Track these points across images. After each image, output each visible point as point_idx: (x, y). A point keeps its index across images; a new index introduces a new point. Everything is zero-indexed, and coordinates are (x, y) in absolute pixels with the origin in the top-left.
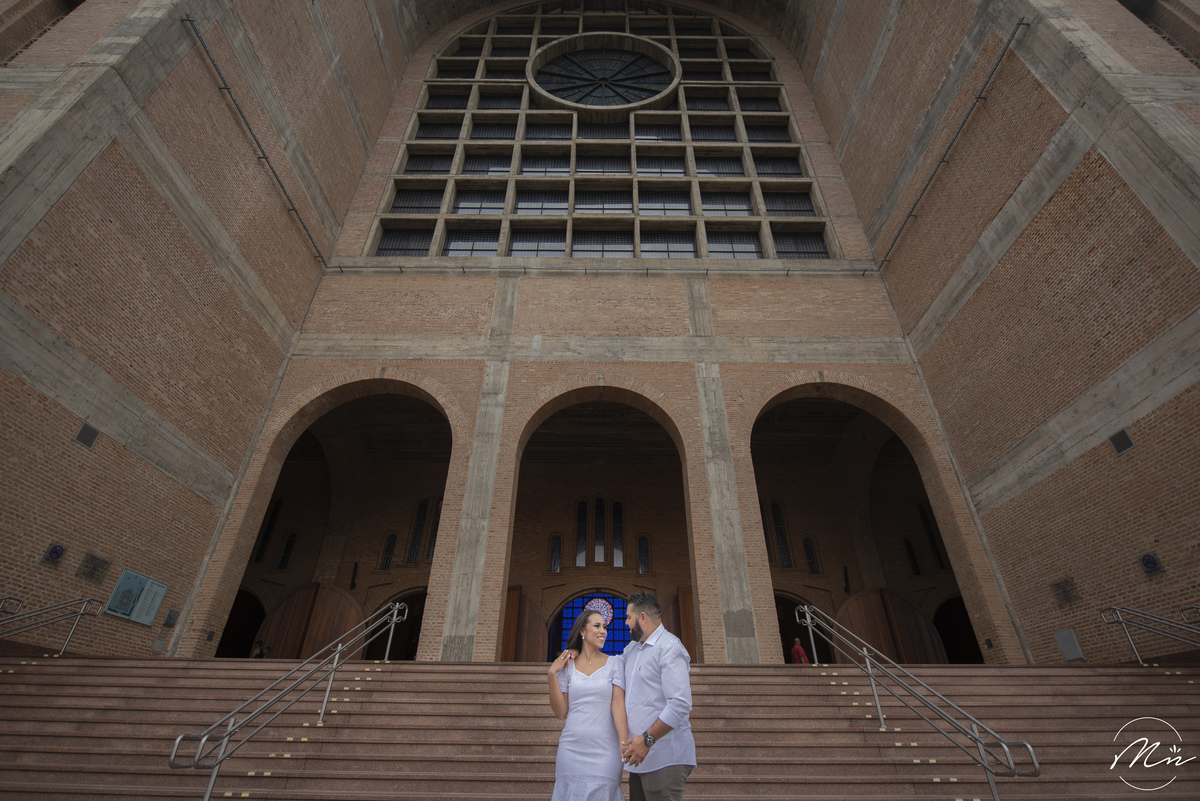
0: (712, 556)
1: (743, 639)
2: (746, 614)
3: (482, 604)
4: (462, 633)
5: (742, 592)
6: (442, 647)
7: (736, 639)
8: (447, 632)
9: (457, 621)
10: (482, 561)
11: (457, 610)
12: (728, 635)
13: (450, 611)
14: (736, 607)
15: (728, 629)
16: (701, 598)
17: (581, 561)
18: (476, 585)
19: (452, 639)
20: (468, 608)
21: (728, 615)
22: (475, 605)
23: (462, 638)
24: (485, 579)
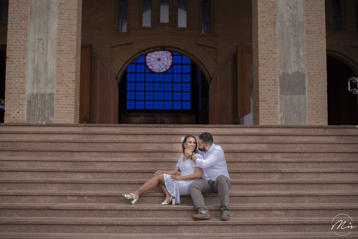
0: (274, 24)
1: (295, 97)
2: (300, 76)
3: (58, 66)
4: (42, 91)
5: (298, 57)
6: (26, 103)
7: (288, 97)
8: (29, 90)
9: (36, 80)
10: (54, 27)
11: (36, 71)
12: (282, 93)
13: (29, 72)
14: (292, 69)
15: (282, 88)
16: (261, 61)
17: (147, 22)
18: (51, 49)
19: (34, 97)
20: (46, 69)
21: (284, 77)
22: (52, 67)
23: (43, 95)
24: (59, 44)
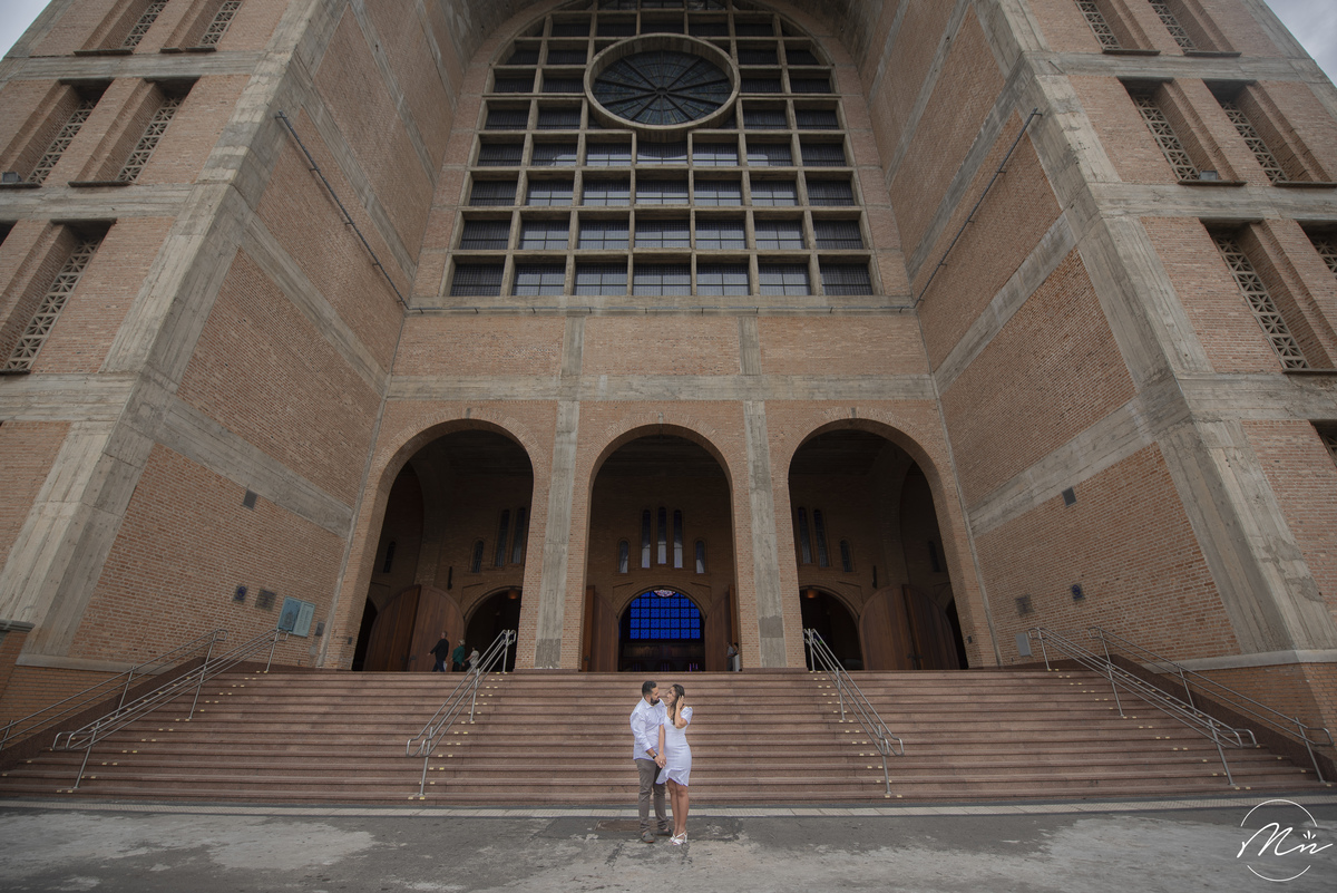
0: (752, 573)
1: (774, 639)
2: (777, 620)
3: (566, 614)
4: (551, 637)
5: (775, 602)
6: (536, 648)
7: (768, 639)
8: (539, 636)
9: (546, 627)
10: (564, 579)
11: (546, 619)
12: (762, 636)
13: (540, 620)
14: (770, 614)
15: (762, 631)
16: (742, 607)
17: (646, 563)
18: (560, 598)
19: (543, 642)
20: (555, 617)
21: (763, 621)
22: (560, 614)
23: (551, 641)
24: (567, 594)
